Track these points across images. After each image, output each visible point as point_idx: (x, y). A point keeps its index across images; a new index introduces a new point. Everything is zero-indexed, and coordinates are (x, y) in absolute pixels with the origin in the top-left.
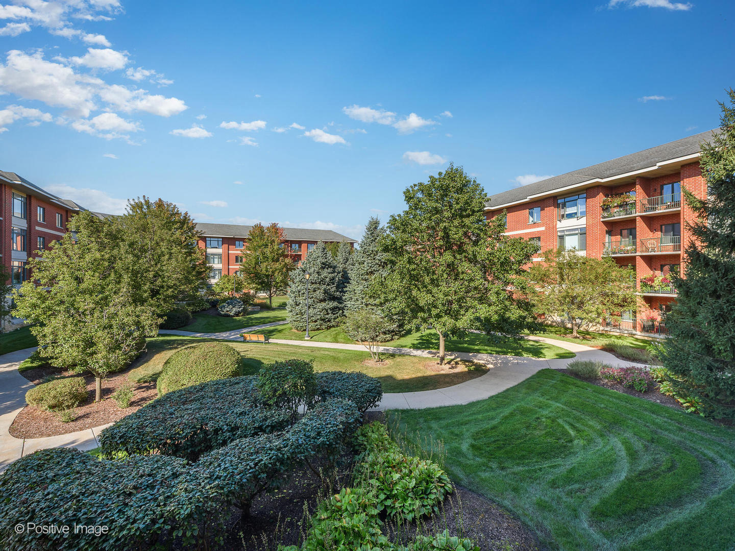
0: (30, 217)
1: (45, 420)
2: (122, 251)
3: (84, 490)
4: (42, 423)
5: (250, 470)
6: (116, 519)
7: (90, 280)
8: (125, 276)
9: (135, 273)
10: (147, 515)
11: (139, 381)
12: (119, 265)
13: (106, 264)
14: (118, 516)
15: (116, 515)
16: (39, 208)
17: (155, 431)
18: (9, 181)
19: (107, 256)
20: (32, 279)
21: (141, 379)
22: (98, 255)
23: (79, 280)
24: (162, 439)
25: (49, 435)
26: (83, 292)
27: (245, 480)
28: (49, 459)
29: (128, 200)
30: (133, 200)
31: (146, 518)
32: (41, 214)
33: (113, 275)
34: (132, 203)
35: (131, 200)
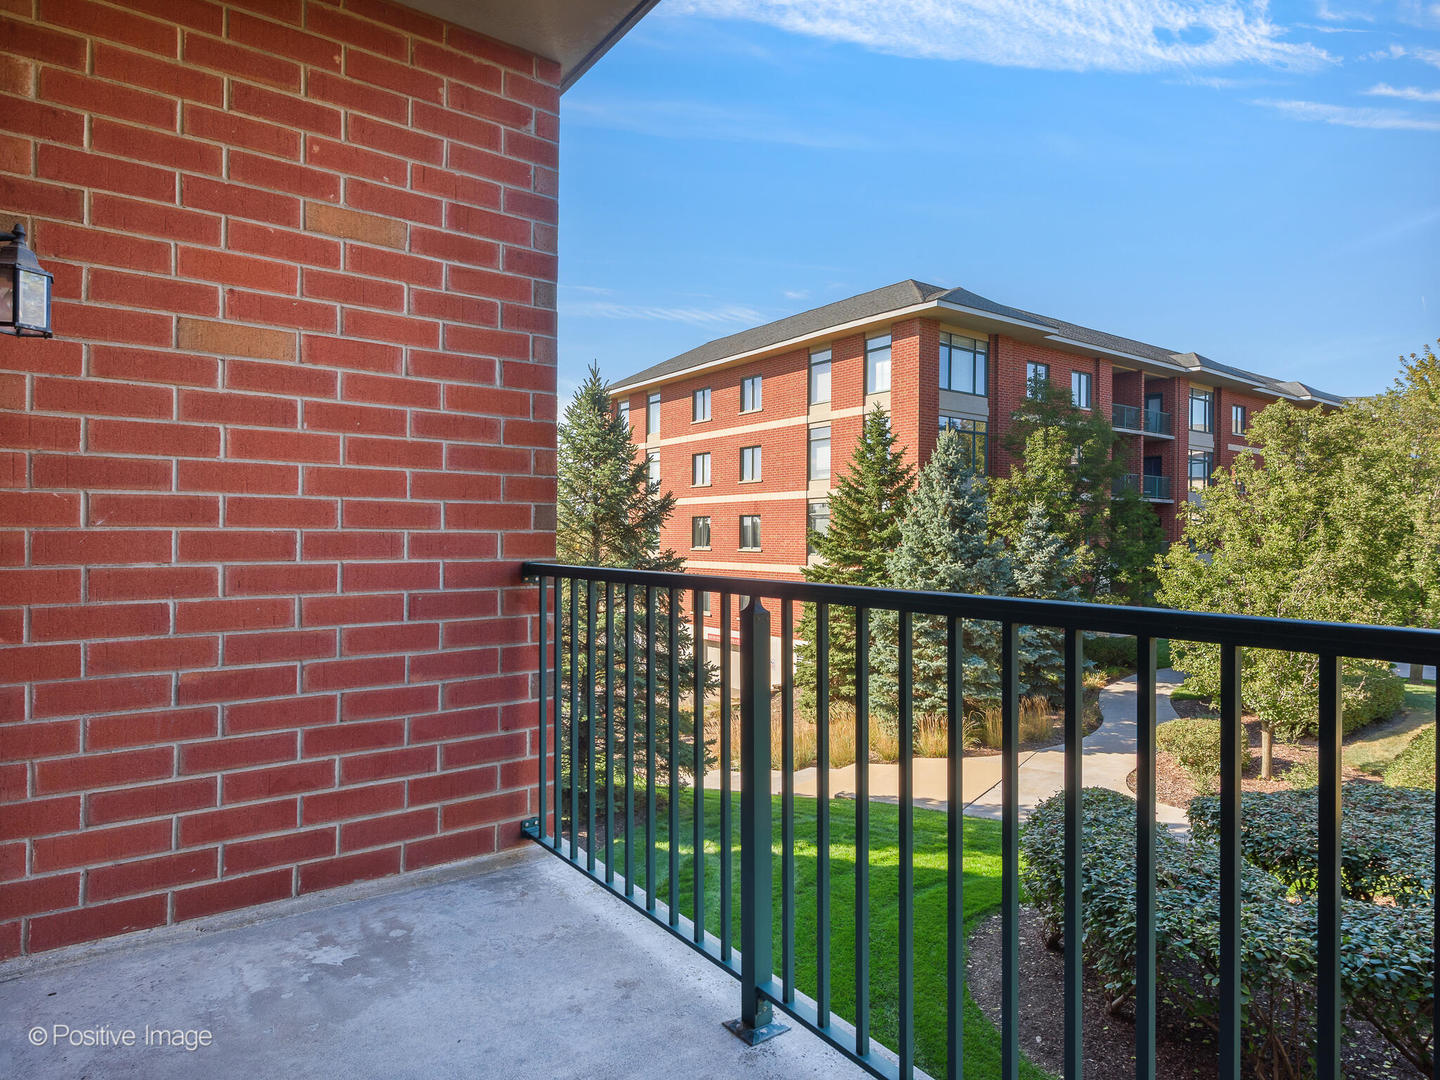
0: (1219, 429)
1: (1175, 780)
2: (1348, 479)
3: (1111, 848)
4: (1170, 782)
5: (1404, 964)
6: (1129, 901)
7: (1277, 538)
8: (1348, 533)
9: (1372, 526)
10: (1170, 921)
11: (1363, 768)
12: (1336, 508)
13: (1309, 507)
14: (1132, 899)
15: (1131, 897)
16: (1234, 408)
17: (1272, 828)
18: (1183, 370)
19: (1312, 491)
20: (1184, 538)
21: (1368, 764)
22: (1293, 489)
23: (1255, 541)
24: (1282, 850)
25: (1173, 804)
26: (1263, 564)
27: (1380, 975)
28: (1102, 801)
29: (1402, 358)
30: (1413, 356)
31: (1165, 923)
32: (1239, 419)
33: (1321, 530)
34: (1413, 363)
35: (1407, 357)
